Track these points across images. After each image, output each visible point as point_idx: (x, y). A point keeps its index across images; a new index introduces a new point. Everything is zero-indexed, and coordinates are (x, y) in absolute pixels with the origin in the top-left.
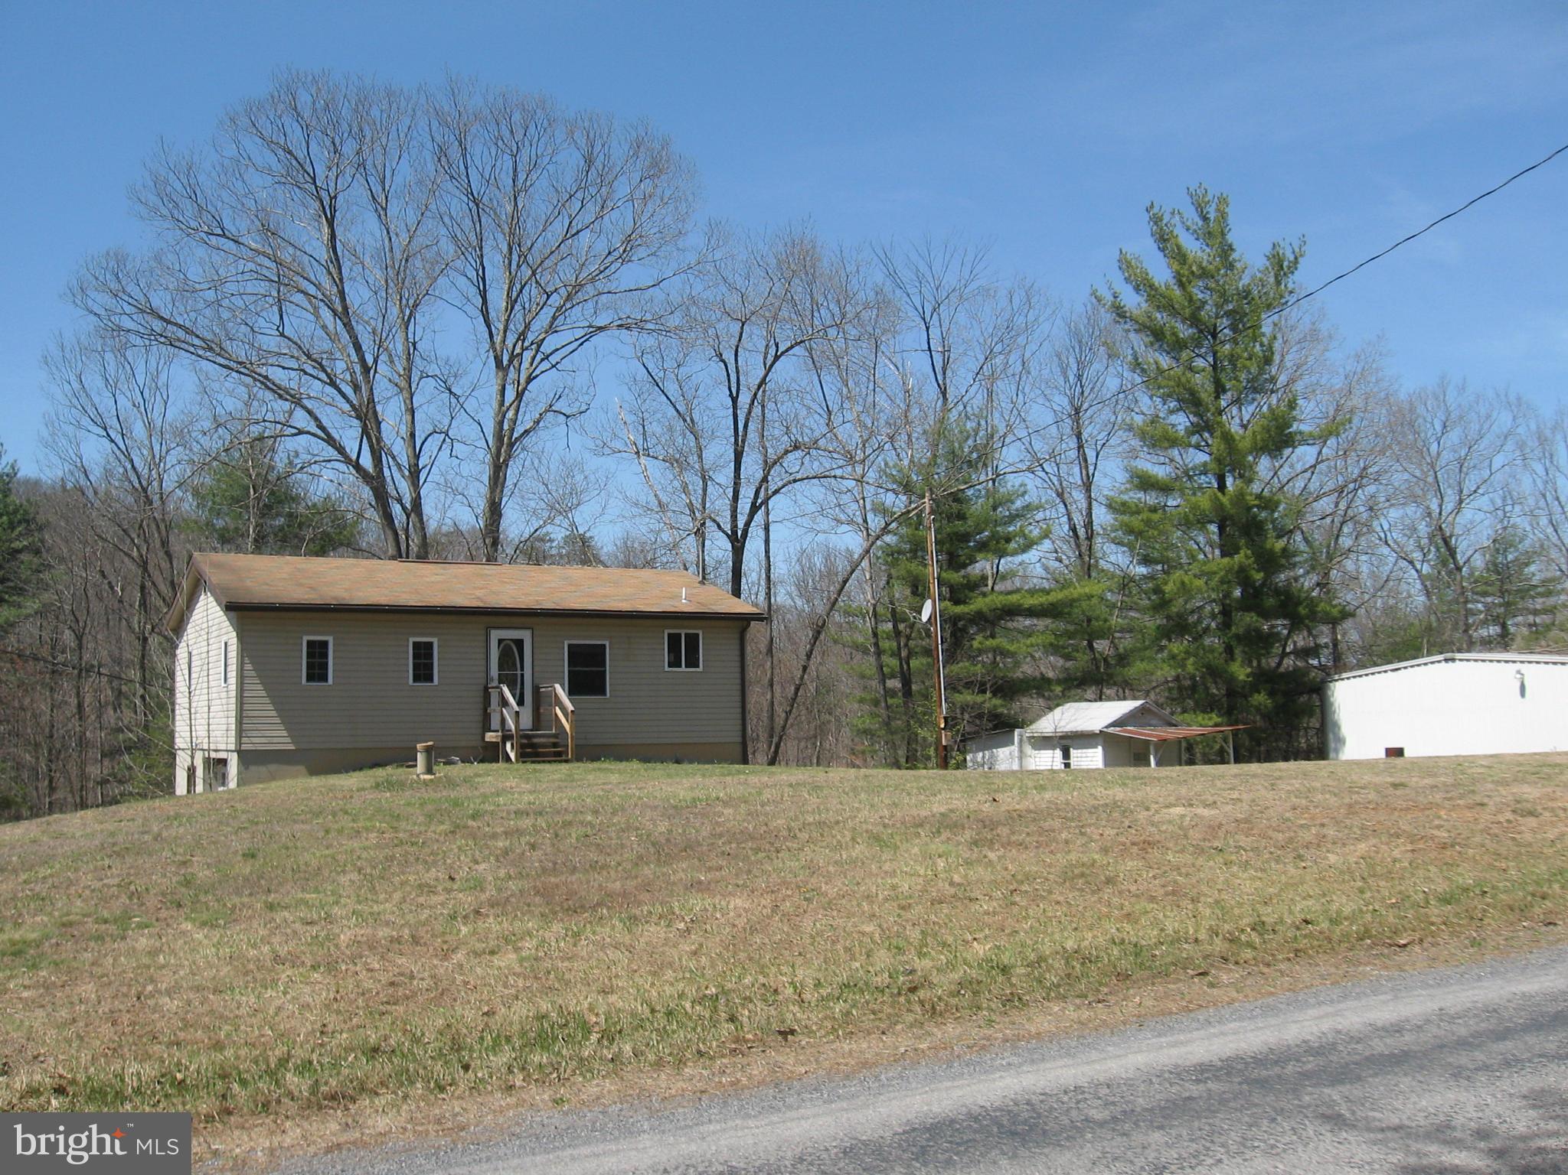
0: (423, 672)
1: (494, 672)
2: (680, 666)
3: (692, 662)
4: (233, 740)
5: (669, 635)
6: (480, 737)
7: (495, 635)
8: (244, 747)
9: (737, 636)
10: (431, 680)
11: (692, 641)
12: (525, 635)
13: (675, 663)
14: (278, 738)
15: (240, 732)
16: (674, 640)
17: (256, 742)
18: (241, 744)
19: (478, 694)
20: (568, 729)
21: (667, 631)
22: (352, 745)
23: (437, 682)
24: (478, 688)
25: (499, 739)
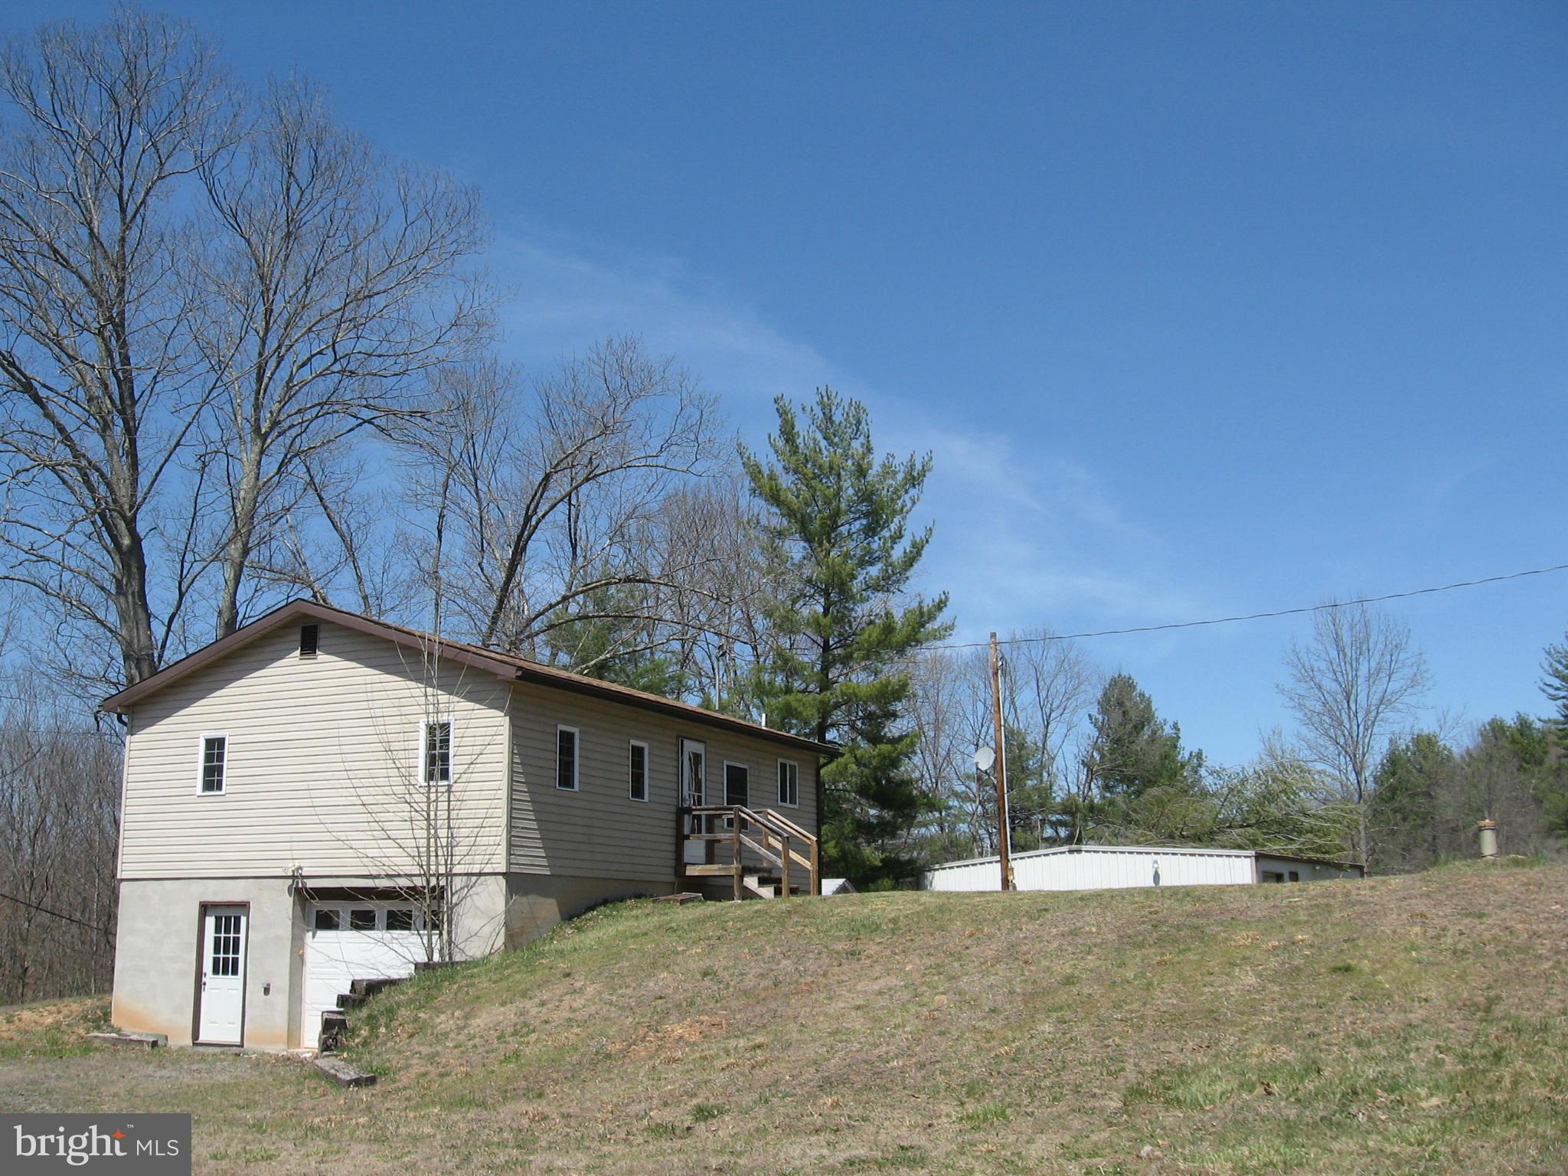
0: (638, 787)
1: (686, 792)
2: (786, 801)
3: (793, 798)
4: (501, 859)
5: (779, 764)
6: (675, 871)
7: (687, 746)
8: (514, 869)
9: (813, 772)
10: (643, 797)
11: (792, 768)
12: (702, 750)
13: (783, 799)
14: (537, 862)
15: (509, 848)
16: (783, 766)
17: (525, 863)
18: (513, 865)
19: (673, 817)
20: (807, 864)
21: (780, 760)
22: (589, 874)
23: (646, 799)
24: (673, 809)
25: (733, 872)
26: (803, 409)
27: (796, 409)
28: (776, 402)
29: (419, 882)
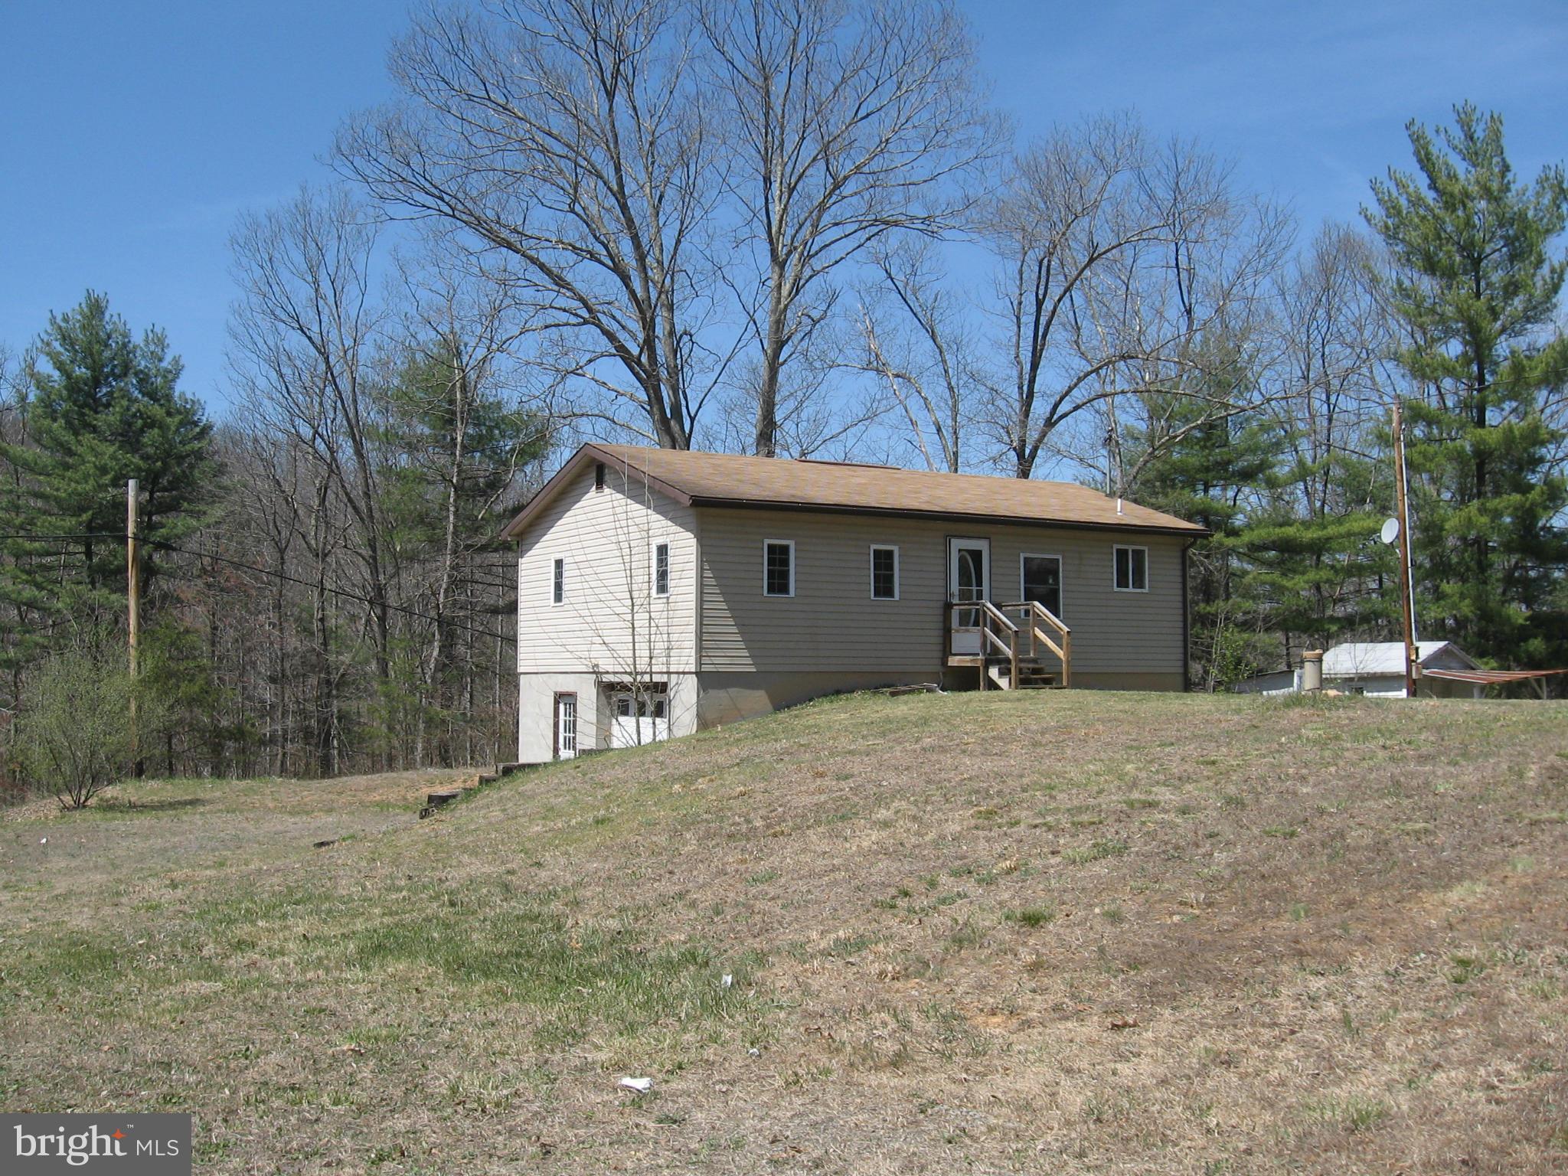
0: (884, 587)
1: (955, 587)
2: (1127, 587)
3: (1139, 583)
4: (692, 660)
5: (1118, 550)
6: (939, 662)
7: (957, 544)
8: (705, 668)
9: (1179, 554)
10: (892, 596)
11: (1139, 555)
12: (981, 545)
13: (1122, 582)
14: (737, 659)
15: (700, 649)
16: (1122, 555)
17: (719, 663)
18: (701, 664)
19: (940, 611)
20: (1061, 653)
21: (1116, 547)
22: (814, 669)
23: (897, 597)
24: (941, 604)
25: (979, 664)
26: (1437, 131)
27: (1430, 134)
28: (1407, 128)
29: (627, 679)
